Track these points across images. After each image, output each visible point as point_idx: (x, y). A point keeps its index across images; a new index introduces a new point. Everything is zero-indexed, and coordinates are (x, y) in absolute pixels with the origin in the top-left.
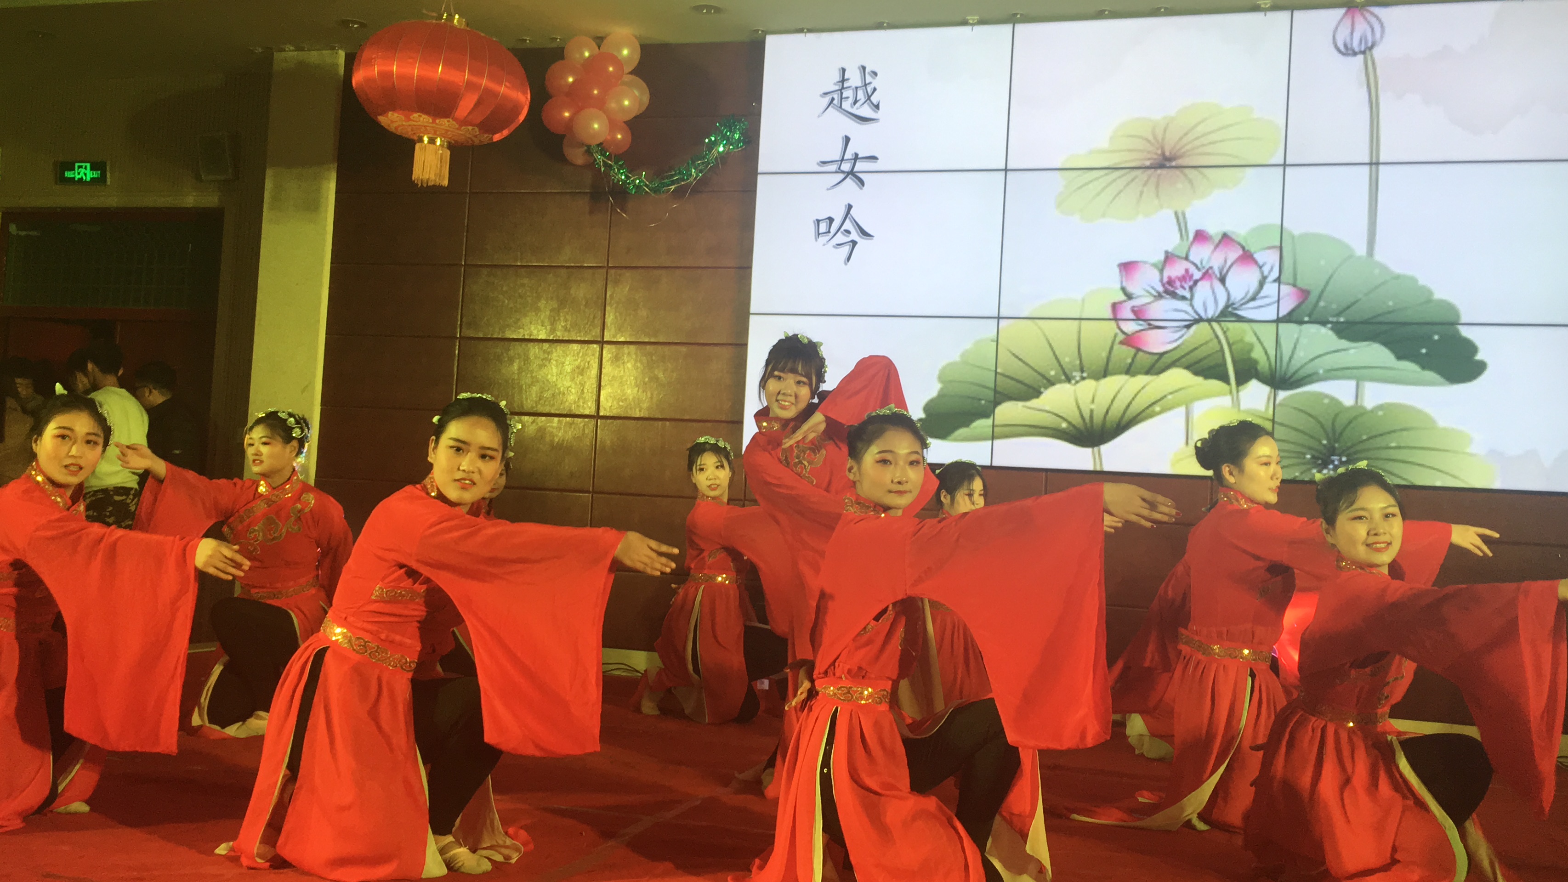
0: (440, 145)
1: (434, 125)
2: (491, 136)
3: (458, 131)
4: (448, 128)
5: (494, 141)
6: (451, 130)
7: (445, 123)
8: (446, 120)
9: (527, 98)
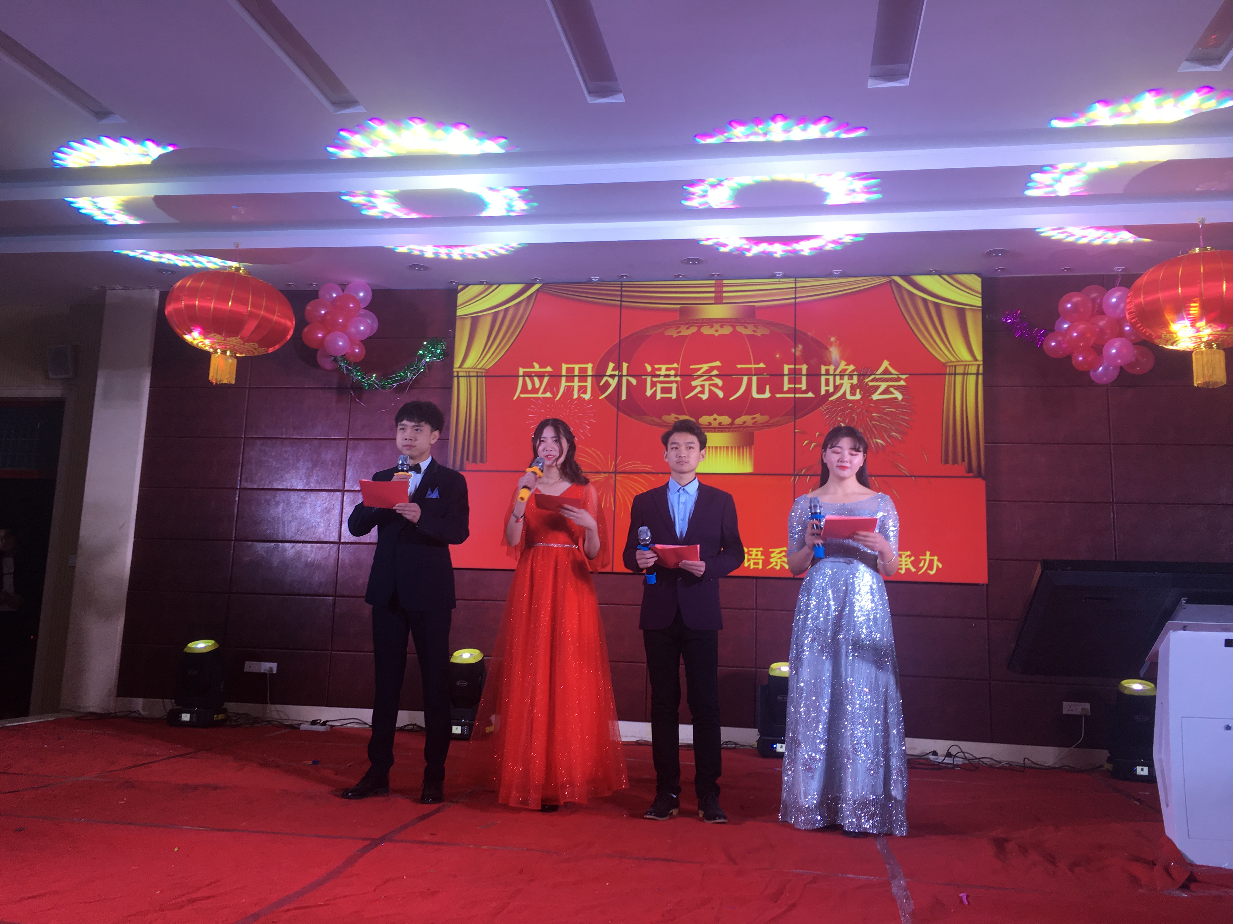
0: (230, 355)
1: (225, 342)
2: (266, 349)
3: (243, 346)
4: (235, 344)
5: (269, 352)
6: (238, 345)
7: (234, 341)
8: (233, 338)
9: (292, 323)
